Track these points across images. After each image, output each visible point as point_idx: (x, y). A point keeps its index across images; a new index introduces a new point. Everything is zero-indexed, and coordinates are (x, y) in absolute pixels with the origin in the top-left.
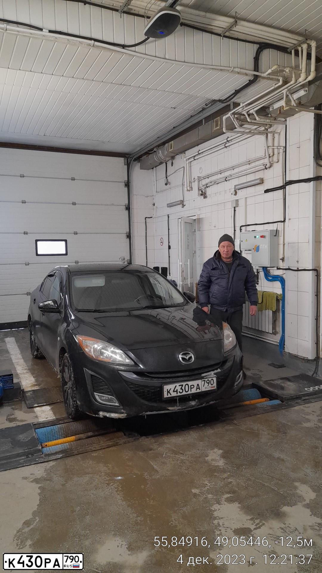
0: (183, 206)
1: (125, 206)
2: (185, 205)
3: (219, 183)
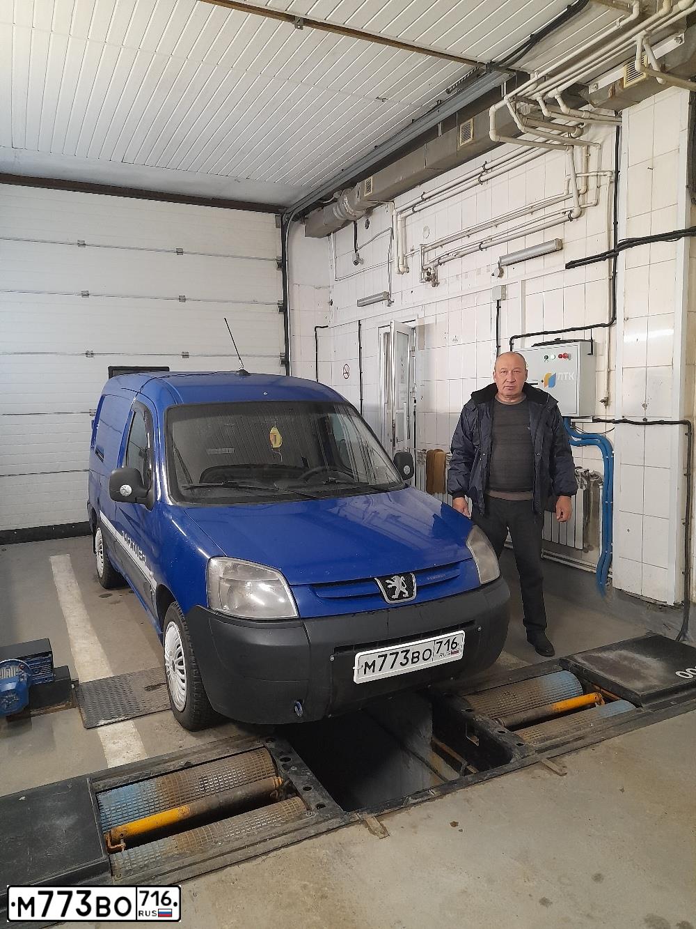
0: (390, 303)
1: (277, 305)
2: (393, 302)
3: (464, 255)
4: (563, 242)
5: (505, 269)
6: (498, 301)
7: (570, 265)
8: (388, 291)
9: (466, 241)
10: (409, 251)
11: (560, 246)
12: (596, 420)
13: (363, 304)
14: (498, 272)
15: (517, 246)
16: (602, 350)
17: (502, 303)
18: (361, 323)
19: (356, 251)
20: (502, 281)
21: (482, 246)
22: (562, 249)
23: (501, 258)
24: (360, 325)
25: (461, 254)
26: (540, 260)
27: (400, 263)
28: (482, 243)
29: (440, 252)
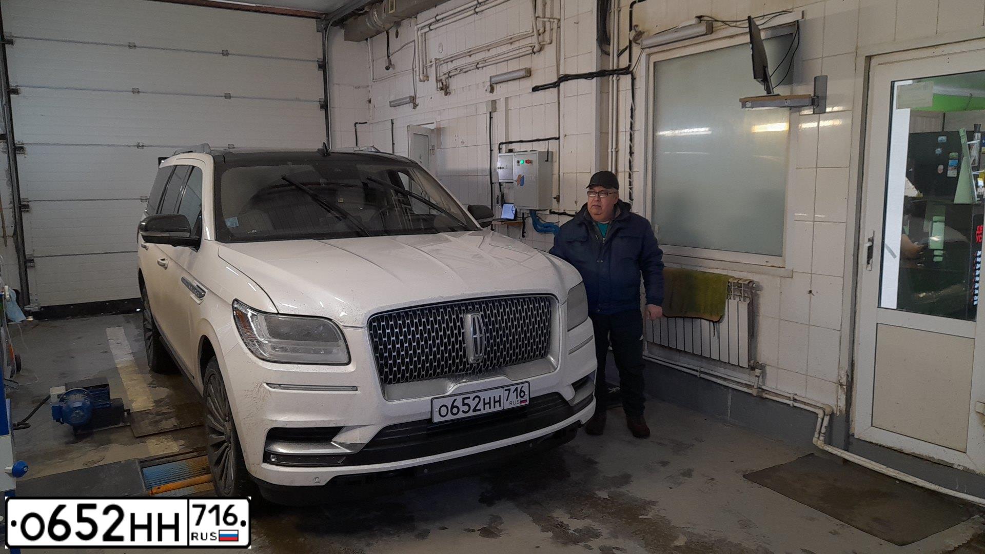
0: (415, 106)
1: (319, 103)
2: (418, 105)
3: (468, 71)
4: (532, 69)
5: (495, 86)
6: (490, 113)
7: (535, 89)
8: (413, 94)
9: (469, 60)
10: (428, 62)
11: (529, 73)
12: (552, 213)
13: (395, 104)
14: (489, 89)
15: (503, 68)
16: (556, 158)
17: (494, 115)
18: (394, 121)
19: (388, 57)
20: (493, 97)
21: (478, 66)
22: (530, 75)
23: (491, 78)
24: (392, 123)
25: (464, 70)
26: (517, 82)
27: (421, 72)
28: (478, 63)
29: (451, 66)
